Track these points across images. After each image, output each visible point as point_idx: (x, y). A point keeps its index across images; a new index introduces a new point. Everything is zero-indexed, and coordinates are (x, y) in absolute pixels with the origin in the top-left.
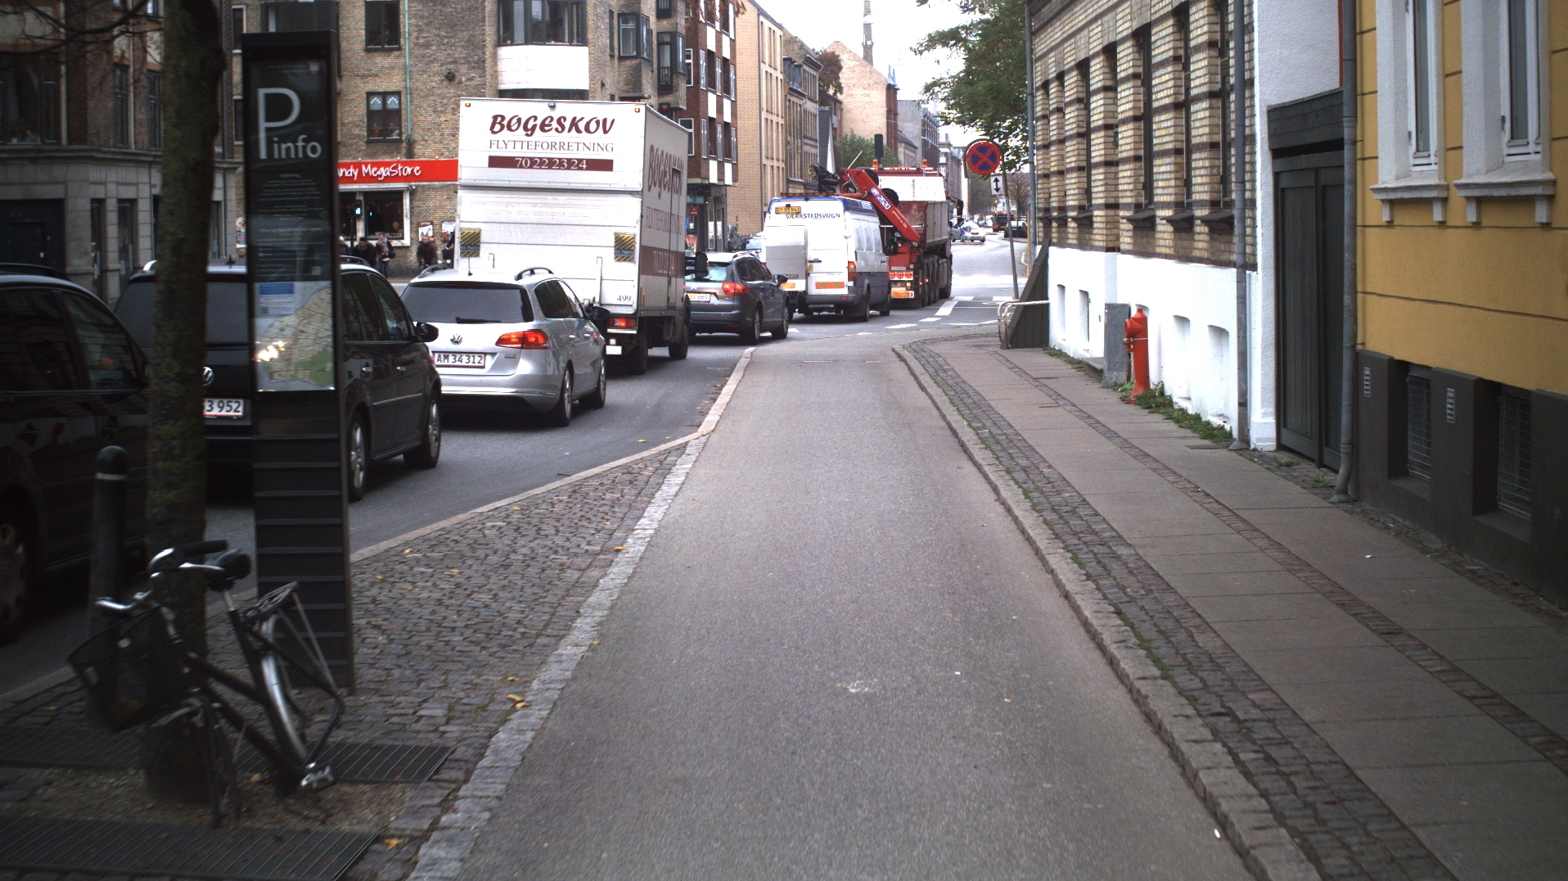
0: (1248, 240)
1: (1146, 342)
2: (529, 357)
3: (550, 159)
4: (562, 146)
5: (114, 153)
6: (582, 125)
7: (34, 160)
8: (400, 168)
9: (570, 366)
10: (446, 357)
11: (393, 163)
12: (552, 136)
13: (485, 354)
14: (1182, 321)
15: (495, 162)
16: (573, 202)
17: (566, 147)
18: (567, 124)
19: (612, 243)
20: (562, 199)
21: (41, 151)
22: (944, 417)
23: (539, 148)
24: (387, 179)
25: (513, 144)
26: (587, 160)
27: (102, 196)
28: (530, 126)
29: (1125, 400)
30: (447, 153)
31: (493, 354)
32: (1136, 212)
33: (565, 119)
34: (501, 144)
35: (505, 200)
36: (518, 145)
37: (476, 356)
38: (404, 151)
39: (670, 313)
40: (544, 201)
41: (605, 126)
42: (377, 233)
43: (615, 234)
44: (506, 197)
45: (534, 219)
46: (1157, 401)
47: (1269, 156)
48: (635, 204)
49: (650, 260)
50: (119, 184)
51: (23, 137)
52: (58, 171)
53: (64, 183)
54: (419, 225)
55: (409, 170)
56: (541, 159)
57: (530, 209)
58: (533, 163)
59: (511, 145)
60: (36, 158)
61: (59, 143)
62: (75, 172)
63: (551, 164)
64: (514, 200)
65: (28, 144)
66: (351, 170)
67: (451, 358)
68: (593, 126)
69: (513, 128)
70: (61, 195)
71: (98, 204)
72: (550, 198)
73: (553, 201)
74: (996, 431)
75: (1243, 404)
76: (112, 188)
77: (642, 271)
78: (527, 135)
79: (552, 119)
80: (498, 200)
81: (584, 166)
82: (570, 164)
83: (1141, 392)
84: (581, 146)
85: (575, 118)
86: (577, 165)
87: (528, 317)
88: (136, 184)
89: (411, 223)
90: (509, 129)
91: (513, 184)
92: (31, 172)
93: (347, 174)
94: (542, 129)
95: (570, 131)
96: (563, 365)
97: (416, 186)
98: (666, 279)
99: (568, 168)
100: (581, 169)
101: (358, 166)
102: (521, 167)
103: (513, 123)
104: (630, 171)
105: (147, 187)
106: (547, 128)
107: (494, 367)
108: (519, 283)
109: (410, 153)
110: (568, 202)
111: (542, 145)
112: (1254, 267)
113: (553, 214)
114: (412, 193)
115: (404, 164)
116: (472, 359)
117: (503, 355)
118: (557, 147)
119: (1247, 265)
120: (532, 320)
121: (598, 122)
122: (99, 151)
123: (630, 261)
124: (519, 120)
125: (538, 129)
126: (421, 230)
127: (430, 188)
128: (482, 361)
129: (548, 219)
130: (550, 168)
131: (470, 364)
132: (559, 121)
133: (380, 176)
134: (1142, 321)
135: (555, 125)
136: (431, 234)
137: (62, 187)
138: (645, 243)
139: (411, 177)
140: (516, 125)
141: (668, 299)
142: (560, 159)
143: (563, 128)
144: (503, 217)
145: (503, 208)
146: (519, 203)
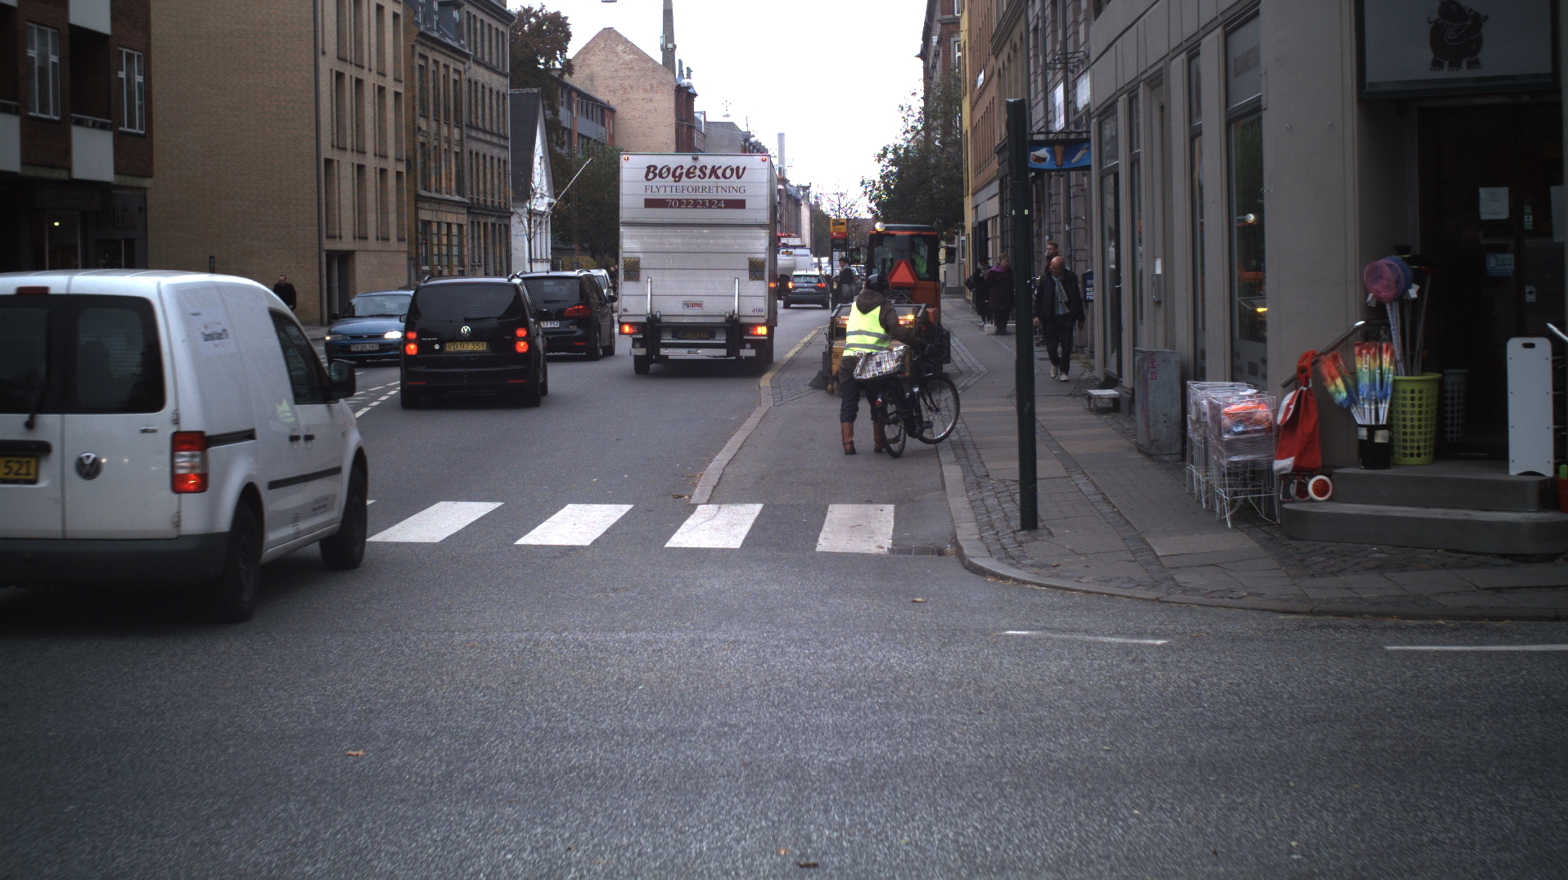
3: (695, 200)
6: (719, 172)
12: (696, 182)
15: (650, 203)
16: (714, 234)
18: (708, 172)
19: (747, 265)
20: (706, 231)
23: (685, 192)
25: (664, 188)
28: (677, 174)
33: (706, 168)
34: (655, 189)
35: (659, 234)
36: (668, 189)
40: (691, 234)
43: (749, 259)
44: (659, 231)
45: (683, 249)
48: (763, 235)
57: (679, 241)
59: (662, 189)
63: (696, 204)
64: (665, 234)
68: (728, 173)
69: (664, 176)
72: (695, 231)
73: (698, 234)
78: (675, 181)
79: (695, 168)
80: (654, 234)
81: (723, 205)
82: (711, 204)
84: (720, 189)
85: (714, 167)
86: (717, 205)
90: (661, 176)
91: (666, 221)
94: (688, 176)
95: (710, 177)
99: (710, 207)
100: (720, 207)
103: (663, 172)
104: (759, 207)
106: (691, 175)
110: (710, 234)
118: (700, 190)
121: (732, 170)
123: (760, 280)
124: (669, 169)
125: (684, 176)
129: (694, 248)
130: (695, 207)
132: (701, 169)
135: (698, 172)
140: (666, 173)
142: (702, 200)
143: (705, 175)
144: (658, 248)
145: (658, 240)
146: (670, 237)
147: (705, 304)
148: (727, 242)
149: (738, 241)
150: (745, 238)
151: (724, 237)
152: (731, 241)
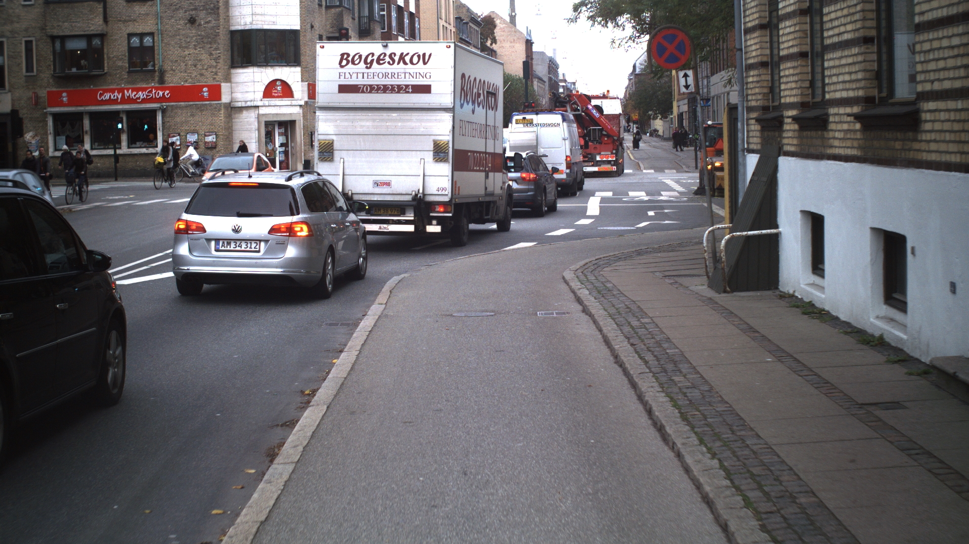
3: (384, 86)
4: (393, 75)
6: (407, 59)
8: (153, 92)
10: (229, 244)
12: (385, 68)
13: (260, 241)
15: (343, 89)
16: (402, 117)
17: (396, 76)
18: (397, 58)
19: (432, 148)
20: (394, 115)
23: (376, 78)
25: (356, 74)
26: (413, 86)
28: (369, 60)
31: (266, 241)
33: (395, 55)
34: (348, 75)
35: (351, 117)
36: (360, 76)
37: (253, 242)
38: (156, 78)
39: (488, 199)
40: (381, 117)
43: (434, 141)
44: (352, 115)
45: (374, 131)
48: (447, 118)
49: (466, 162)
55: (161, 93)
56: (377, 85)
57: (369, 124)
58: (372, 89)
59: (354, 76)
63: (385, 89)
64: (358, 117)
67: (233, 245)
68: (415, 59)
69: (356, 62)
72: (385, 115)
73: (387, 117)
77: (456, 168)
78: (367, 68)
79: (385, 55)
80: (346, 117)
81: (410, 90)
82: (400, 89)
84: (407, 75)
85: (402, 54)
86: (405, 90)
90: (353, 63)
91: (357, 105)
94: (378, 63)
95: (398, 63)
98: (483, 174)
99: (398, 92)
100: (408, 92)
102: (363, 92)
103: (355, 59)
104: (444, 92)
106: (381, 62)
107: (267, 251)
110: (398, 118)
111: (379, 74)
113: (387, 127)
115: (157, 89)
116: (249, 245)
117: (275, 242)
118: (390, 76)
121: (419, 56)
123: (445, 161)
124: (360, 57)
125: (375, 62)
128: (258, 247)
129: (383, 131)
130: (385, 92)
131: (248, 249)
132: (390, 56)
135: (387, 59)
138: (457, 147)
139: (163, 99)
140: (358, 60)
141: (486, 188)
142: (392, 85)
143: (394, 61)
144: (350, 131)
145: (350, 124)
146: (361, 120)
147: (393, 183)
148: (413, 124)
149: (423, 124)
150: (430, 121)
151: (410, 120)
152: (418, 124)
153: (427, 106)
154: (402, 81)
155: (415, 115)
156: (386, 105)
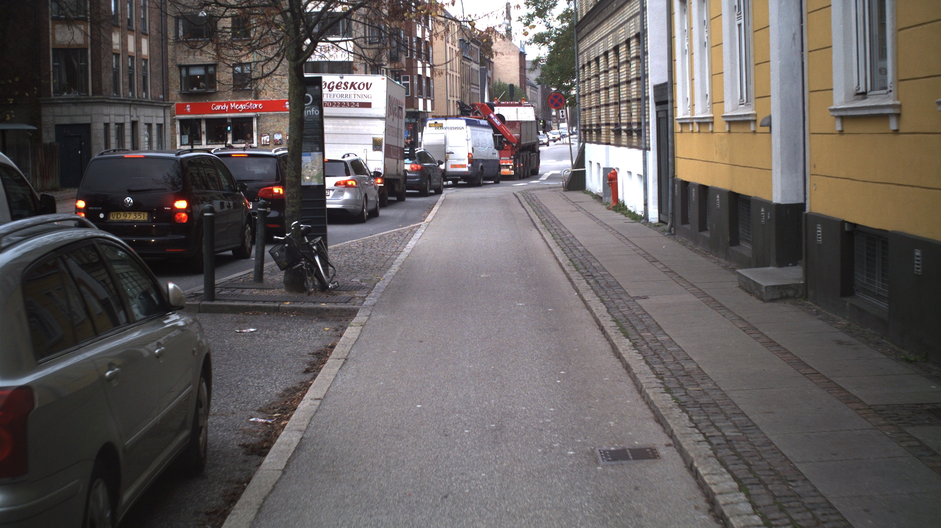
0: (647, 139)
1: (617, 183)
2: (349, 191)
3: (341, 103)
4: (347, 96)
5: (113, 99)
6: (356, 86)
7: (75, 104)
8: (251, 104)
9: (366, 195)
11: (247, 102)
12: (341, 91)
14: (630, 173)
16: (352, 123)
18: (349, 85)
19: (372, 143)
20: (347, 121)
21: (79, 99)
22: (529, 216)
23: (335, 97)
24: (244, 111)
26: (359, 103)
27: (108, 122)
28: (331, 87)
29: (609, 209)
30: (277, 97)
31: (333, 190)
32: (615, 127)
33: (348, 83)
38: (253, 95)
39: (398, 176)
40: (338, 122)
41: (367, 86)
42: (239, 140)
43: (373, 138)
45: (334, 132)
46: (620, 207)
47: (654, 105)
49: (390, 152)
50: (115, 115)
51: (69, 92)
52: (88, 109)
53: (91, 115)
54: (262, 136)
55: (256, 106)
56: (337, 102)
58: (333, 105)
60: (76, 103)
61: (88, 95)
62: (97, 109)
63: (341, 105)
65: (72, 95)
66: (225, 106)
68: (361, 86)
70: (89, 122)
71: (107, 125)
72: (341, 121)
73: (343, 123)
74: (548, 219)
75: (646, 205)
76: (112, 117)
77: (386, 156)
78: (330, 91)
79: (342, 83)
82: (351, 105)
83: (615, 204)
84: (356, 96)
85: (353, 83)
86: (354, 105)
87: (348, 174)
88: (124, 116)
89: (257, 134)
92: (74, 110)
93: (222, 108)
94: (337, 88)
95: (350, 89)
96: (363, 195)
97: (260, 114)
98: (396, 160)
99: (350, 107)
100: (357, 107)
101: (228, 104)
102: (327, 106)
104: (380, 107)
105: (129, 117)
106: (339, 88)
107: (334, 195)
108: (344, 160)
109: (257, 97)
110: (350, 123)
111: (337, 95)
112: (649, 150)
113: (343, 129)
114: (258, 118)
115: (253, 102)
117: (337, 190)
118: (344, 96)
119: (646, 149)
120: (349, 175)
121: (364, 85)
122: (109, 99)
124: (326, 84)
125: (335, 88)
126: (262, 138)
127: (267, 115)
130: (341, 107)
132: (345, 84)
133: (241, 109)
134: (615, 174)
135: (343, 86)
136: (268, 140)
137: (89, 118)
138: (388, 143)
139: (257, 110)
141: (397, 170)
142: (345, 102)
143: (347, 87)
149: (367, 127)
150: (371, 125)
151: (358, 125)
152: (362, 127)
153: (368, 116)
154: (353, 100)
155: (361, 122)
156: (342, 115)
